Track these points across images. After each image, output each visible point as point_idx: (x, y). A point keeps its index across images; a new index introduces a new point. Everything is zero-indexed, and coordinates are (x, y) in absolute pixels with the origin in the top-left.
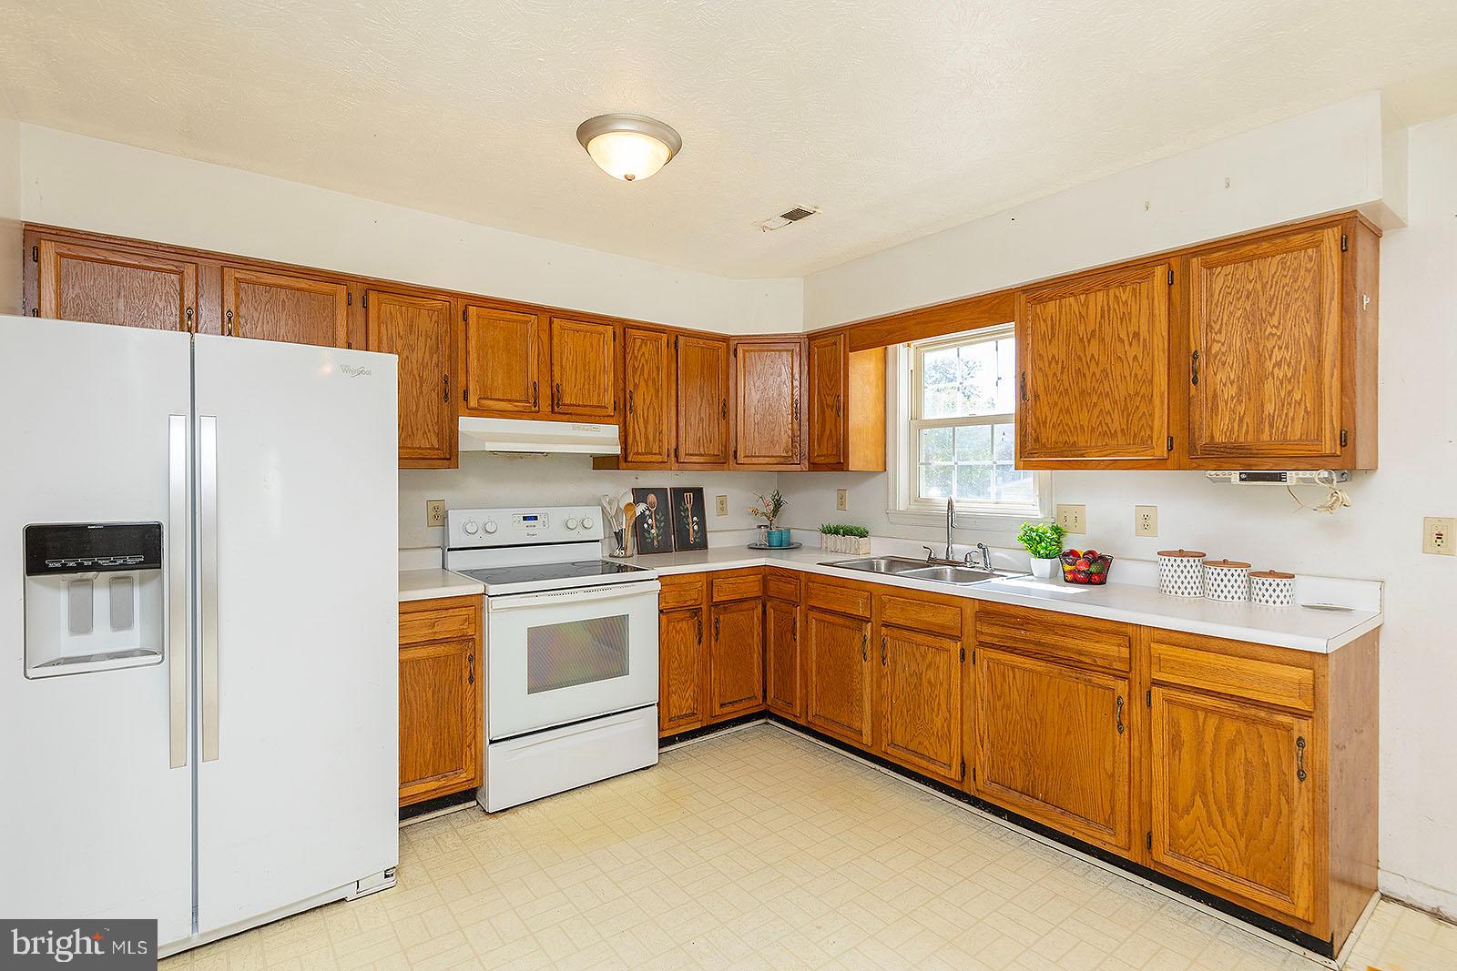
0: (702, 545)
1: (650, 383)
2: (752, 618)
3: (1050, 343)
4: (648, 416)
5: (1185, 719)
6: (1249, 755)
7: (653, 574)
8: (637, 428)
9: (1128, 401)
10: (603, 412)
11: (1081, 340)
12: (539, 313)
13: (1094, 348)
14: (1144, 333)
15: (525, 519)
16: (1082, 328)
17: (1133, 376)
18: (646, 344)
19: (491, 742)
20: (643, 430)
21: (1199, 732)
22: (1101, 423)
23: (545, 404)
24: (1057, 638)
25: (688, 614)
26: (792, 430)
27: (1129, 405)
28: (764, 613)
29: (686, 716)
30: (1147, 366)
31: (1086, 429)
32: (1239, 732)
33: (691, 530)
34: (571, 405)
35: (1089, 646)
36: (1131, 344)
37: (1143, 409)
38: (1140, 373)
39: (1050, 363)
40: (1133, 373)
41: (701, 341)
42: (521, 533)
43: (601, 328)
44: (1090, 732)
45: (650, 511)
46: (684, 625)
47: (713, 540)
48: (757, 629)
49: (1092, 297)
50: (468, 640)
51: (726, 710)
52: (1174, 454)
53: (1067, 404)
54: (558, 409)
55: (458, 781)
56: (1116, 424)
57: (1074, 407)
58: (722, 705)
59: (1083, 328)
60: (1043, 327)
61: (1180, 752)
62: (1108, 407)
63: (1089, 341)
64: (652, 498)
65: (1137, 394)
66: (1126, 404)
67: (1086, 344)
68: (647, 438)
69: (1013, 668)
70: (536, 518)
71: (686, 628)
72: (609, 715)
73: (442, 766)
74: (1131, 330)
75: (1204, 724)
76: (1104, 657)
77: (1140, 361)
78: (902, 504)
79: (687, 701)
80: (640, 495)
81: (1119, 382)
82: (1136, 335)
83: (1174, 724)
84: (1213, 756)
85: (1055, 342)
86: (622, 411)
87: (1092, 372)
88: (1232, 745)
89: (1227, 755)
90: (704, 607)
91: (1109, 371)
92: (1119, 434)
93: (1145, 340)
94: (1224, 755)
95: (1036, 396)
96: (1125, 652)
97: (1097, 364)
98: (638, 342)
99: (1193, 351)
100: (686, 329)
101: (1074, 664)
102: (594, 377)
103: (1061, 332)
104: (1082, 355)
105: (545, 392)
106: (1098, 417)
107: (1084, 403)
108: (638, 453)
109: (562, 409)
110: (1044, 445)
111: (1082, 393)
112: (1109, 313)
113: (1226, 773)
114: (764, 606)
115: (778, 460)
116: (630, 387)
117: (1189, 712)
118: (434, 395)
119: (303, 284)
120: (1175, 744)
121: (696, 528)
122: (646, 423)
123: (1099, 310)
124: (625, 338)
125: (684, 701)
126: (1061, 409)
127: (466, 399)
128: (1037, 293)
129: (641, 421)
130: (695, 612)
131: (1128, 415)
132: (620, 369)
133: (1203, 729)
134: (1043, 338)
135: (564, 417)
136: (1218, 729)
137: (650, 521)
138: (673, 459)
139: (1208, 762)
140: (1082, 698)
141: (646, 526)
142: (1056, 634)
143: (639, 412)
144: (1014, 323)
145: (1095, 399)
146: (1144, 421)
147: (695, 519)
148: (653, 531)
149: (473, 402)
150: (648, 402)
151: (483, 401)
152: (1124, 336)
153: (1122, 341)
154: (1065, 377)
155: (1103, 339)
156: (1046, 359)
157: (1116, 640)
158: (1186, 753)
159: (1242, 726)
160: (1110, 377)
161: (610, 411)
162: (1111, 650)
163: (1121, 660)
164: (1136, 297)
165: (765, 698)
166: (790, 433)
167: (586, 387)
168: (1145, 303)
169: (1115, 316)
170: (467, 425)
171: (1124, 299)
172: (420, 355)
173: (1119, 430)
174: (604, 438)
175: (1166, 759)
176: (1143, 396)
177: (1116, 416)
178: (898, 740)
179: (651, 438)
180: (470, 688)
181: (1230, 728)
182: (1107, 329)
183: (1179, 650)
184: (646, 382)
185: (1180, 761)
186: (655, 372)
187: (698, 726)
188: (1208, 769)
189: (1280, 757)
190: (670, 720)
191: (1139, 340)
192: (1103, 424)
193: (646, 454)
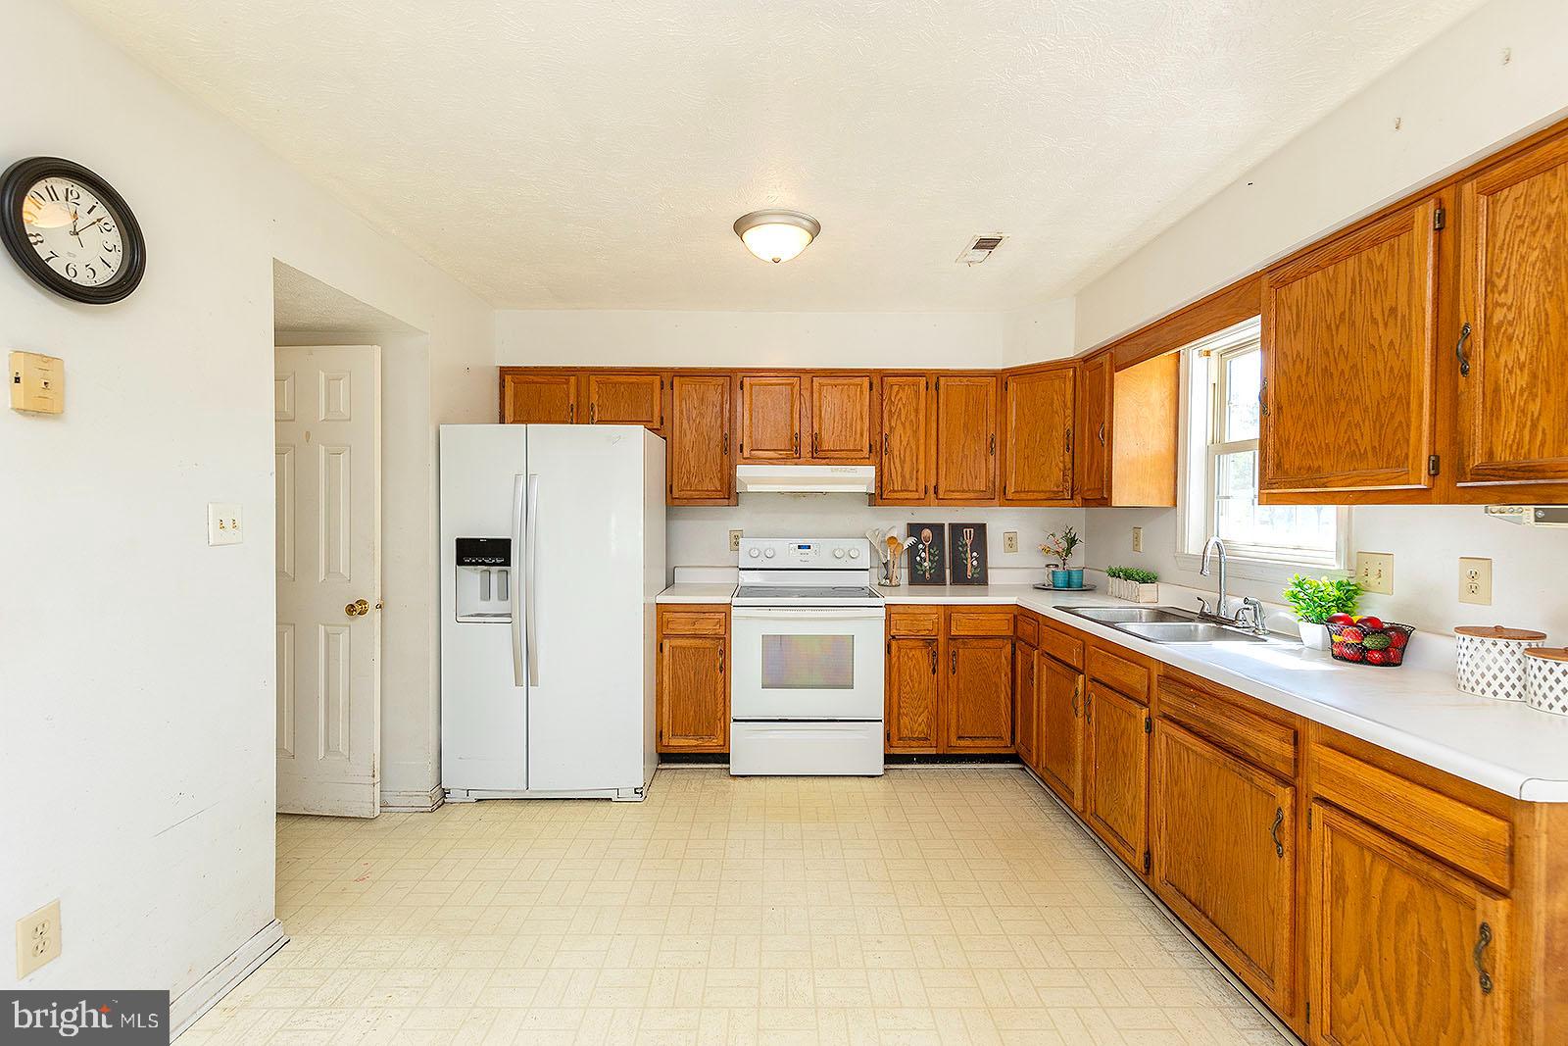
0: (981, 580)
1: (907, 424)
2: (1000, 657)
3: (1295, 336)
4: (904, 457)
5: (1350, 856)
6: (1423, 933)
7: (880, 601)
8: (895, 468)
9: (1382, 406)
10: (860, 455)
11: (1329, 327)
12: (802, 375)
13: (1342, 337)
14: (1402, 308)
15: (799, 547)
16: (1329, 312)
17: (1388, 369)
18: (903, 389)
19: (735, 720)
20: (899, 470)
21: (1366, 881)
22: (1349, 439)
23: (806, 450)
24: (1224, 719)
25: (921, 643)
26: (1064, 462)
27: (1382, 410)
28: (1014, 654)
29: (919, 739)
30: (1404, 355)
31: (1332, 447)
32: (1411, 893)
33: (969, 565)
34: (828, 450)
35: (1252, 735)
36: (1386, 325)
37: (1399, 418)
38: (1397, 365)
39: (1294, 362)
40: (1389, 365)
41: (965, 379)
42: (796, 559)
43: (857, 380)
44: (1255, 849)
45: (924, 544)
46: (917, 653)
47: (993, 576)
48: (1006, 668)
49: (1341, 266)
50: (720, 639)
51: (962, 743)
52: (1441, 481)
53: (1312, 416)
54: (819, 454)
55: (712, 745)
56: (1367, 438)
57: (1320, 420)
58: (959, 738)
59: (1331, 311)
60: (1289, 318)
61: (1344, 902)
62: (1358, 418)
63: (1337, 327)
64: (927, 533)
65: (1393, 395)
66: (1379, 412)
67: (1334, 333)
68: (903, 477)
69: (1188, 749)
70: (809, 547)
71: (920, 658)
72: (836, 721)
73: (700, 731)
74: (1387, 306)
75: (1371, 870)
76: (1267, 752)
77: (1397, 348)
78: (1193, 544)
79: (920, 725)
80: (914, 529)
81: (1371, 381)
82: (1393, 311)
83: (1337, 860)
84: (1380, 918)
85: (1300, 334)
86: (877, 451)
87: (1340, 370)
88: (1404, 910)
89: (1397, 923)
90: (941, 639)
91: (1359, 365)
92: (1370, 454)
93: (1403, 317)
94: (1393, 922)
95: (1279, 408)
96: (1288, 750)
97: (1346, 358)
98: (896, 388)
99: (1463, 322)
100: (948, 370)
101: (1239, 756)
102: (851, 425)
103: (1307, 319)
104: (1329, 348)
105: (806, 440)
106: (1346, 433)
107: (1331, 414)
108: (894, 491)
109: (822, 454)
110: (1286, 473)
111: (1329, 400)
112: (1361, 284)
113: (1395, 949)
114: (1014, 646)
115: (1047, 495)
116: (886, 430)
117: (1355, 849)
118: (718, 450)
119: (633, 379)
120: (1339, 889)
121: (975, 563)
122: (902, 462)
123: (1349, 286)
124: (882, 384)
125: (916, 722)
126: (1305, 422)
127: (741, 451)
128: (1282, 274)
129: (897, 461)
130: (929, 642)
131: (1382, 426)
132: (877, 415)
133: (1370, 877)
134: (1288, 331)
135: (824, 461)
136: (1386, 881)
137: (923, 555)
138: (933, 496)
139: (1375, 926)
140: (1248, 799)
141: (918, 558)
142: (1223, 714)
143: (896, 453)
144: (1260, 316)
145: (1343, 405)
146: (1399, 434)
147: (975, 554)
148: (926, 564)
149: (746, 453)
150: (905, 443)
151: (753, 452)
152: (1378, 315)
153: (1375, 321)
154: (1310, 379)
155: (1354, 322)
156: (1290, 358)
157: (1280, 732)
158: (1351, 902)
159: (1417, 886)
160: (1361, 375)
161: (866, 453)
162: (1273, 744)
163: (1284, 760)
164: (1393, 256)
165: (1013, 741)
166: (1061, 465)
167: (843, 433)
168: (1405, 262)
169: (1368, 291)
170: (743, 472)
171: (1378, 264)
172: (708, 420)
173: (1369, 448)
174: (862, 478)
175: (1327, 907)
176: (1400, 398)
177: (1367, 429)
178: (1100, 812)
179: (908, 476)
180: (721, 676)
181: (1402, 885)
182: (1358, 308)
183: (1342, 758)
184: (903, 424)
185: (1343, 917)
186: (913, 414)
187: (933, 751)
188: (1375, 936)
189: (1462, 947)
190: (900, 739)
191: (1396, 316)
192: (1352, 441)
193: (902, 491)
